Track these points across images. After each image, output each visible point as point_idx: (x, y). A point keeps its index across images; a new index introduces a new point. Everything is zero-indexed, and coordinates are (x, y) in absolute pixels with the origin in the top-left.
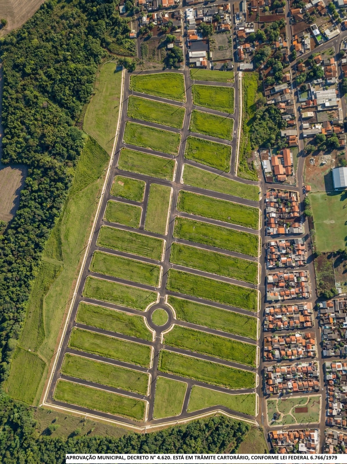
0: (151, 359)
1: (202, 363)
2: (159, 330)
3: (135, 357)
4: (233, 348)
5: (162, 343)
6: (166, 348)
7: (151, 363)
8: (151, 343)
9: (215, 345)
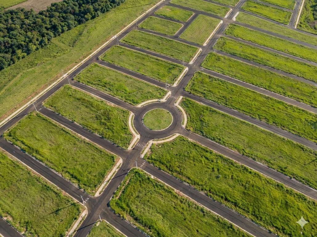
0: (107, 179)
1: (210, 221)
2: (147, 135)
3: (78, 167)
4: (287, 205)
5: (142, 156)
6: (147, 168)
7: (101, 188)
8: (121, 152)
9: (247, 188)
